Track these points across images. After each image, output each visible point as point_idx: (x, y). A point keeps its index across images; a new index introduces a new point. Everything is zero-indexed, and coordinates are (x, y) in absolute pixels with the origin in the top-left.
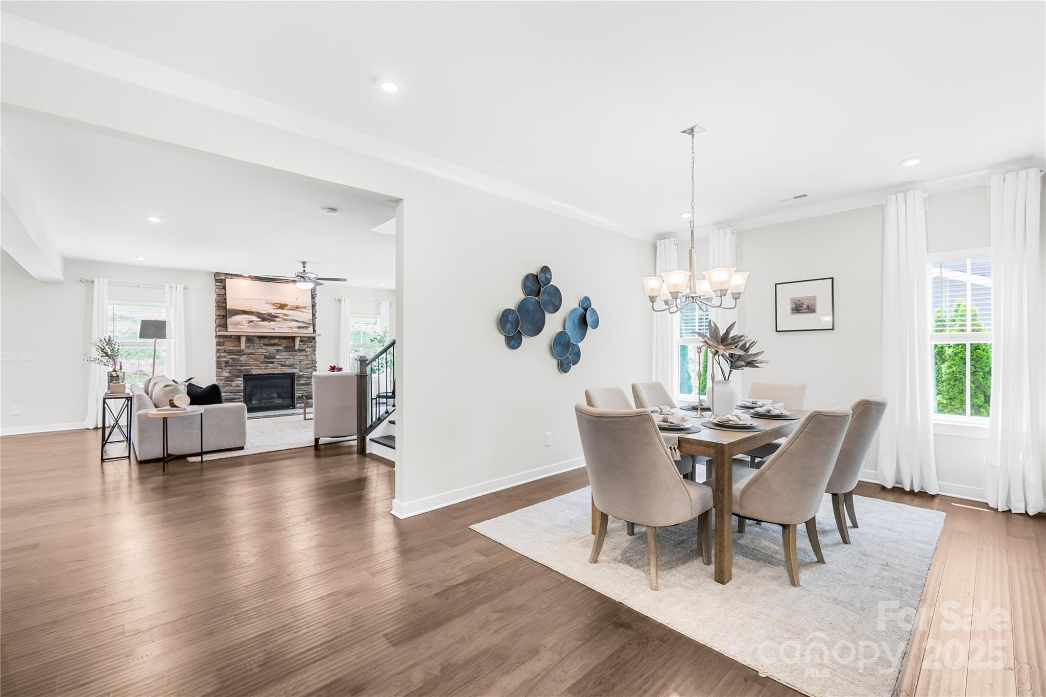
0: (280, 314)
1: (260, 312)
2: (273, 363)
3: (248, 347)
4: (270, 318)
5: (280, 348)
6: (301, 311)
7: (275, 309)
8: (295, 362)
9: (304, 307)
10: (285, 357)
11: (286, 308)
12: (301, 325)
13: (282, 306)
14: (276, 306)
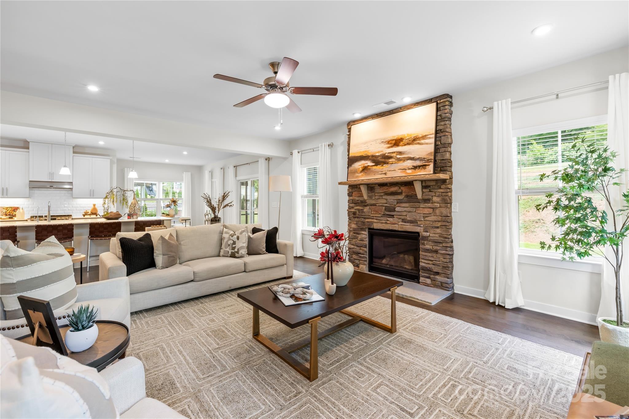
0: (394, 152)
1: (375, 155)
2: (392, 216)
3: (370, 197)
4: (383, 160)
5: (400, 197)
6: (419, 144)
7: (389, 148)
8: (418, 217)
9: (424, 137)
10: (406, 209)
11: (401, 143)
12: (418, 163)
13: (397, 142)
14: (391, 144)
